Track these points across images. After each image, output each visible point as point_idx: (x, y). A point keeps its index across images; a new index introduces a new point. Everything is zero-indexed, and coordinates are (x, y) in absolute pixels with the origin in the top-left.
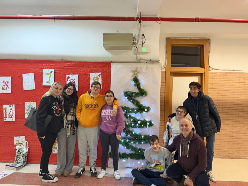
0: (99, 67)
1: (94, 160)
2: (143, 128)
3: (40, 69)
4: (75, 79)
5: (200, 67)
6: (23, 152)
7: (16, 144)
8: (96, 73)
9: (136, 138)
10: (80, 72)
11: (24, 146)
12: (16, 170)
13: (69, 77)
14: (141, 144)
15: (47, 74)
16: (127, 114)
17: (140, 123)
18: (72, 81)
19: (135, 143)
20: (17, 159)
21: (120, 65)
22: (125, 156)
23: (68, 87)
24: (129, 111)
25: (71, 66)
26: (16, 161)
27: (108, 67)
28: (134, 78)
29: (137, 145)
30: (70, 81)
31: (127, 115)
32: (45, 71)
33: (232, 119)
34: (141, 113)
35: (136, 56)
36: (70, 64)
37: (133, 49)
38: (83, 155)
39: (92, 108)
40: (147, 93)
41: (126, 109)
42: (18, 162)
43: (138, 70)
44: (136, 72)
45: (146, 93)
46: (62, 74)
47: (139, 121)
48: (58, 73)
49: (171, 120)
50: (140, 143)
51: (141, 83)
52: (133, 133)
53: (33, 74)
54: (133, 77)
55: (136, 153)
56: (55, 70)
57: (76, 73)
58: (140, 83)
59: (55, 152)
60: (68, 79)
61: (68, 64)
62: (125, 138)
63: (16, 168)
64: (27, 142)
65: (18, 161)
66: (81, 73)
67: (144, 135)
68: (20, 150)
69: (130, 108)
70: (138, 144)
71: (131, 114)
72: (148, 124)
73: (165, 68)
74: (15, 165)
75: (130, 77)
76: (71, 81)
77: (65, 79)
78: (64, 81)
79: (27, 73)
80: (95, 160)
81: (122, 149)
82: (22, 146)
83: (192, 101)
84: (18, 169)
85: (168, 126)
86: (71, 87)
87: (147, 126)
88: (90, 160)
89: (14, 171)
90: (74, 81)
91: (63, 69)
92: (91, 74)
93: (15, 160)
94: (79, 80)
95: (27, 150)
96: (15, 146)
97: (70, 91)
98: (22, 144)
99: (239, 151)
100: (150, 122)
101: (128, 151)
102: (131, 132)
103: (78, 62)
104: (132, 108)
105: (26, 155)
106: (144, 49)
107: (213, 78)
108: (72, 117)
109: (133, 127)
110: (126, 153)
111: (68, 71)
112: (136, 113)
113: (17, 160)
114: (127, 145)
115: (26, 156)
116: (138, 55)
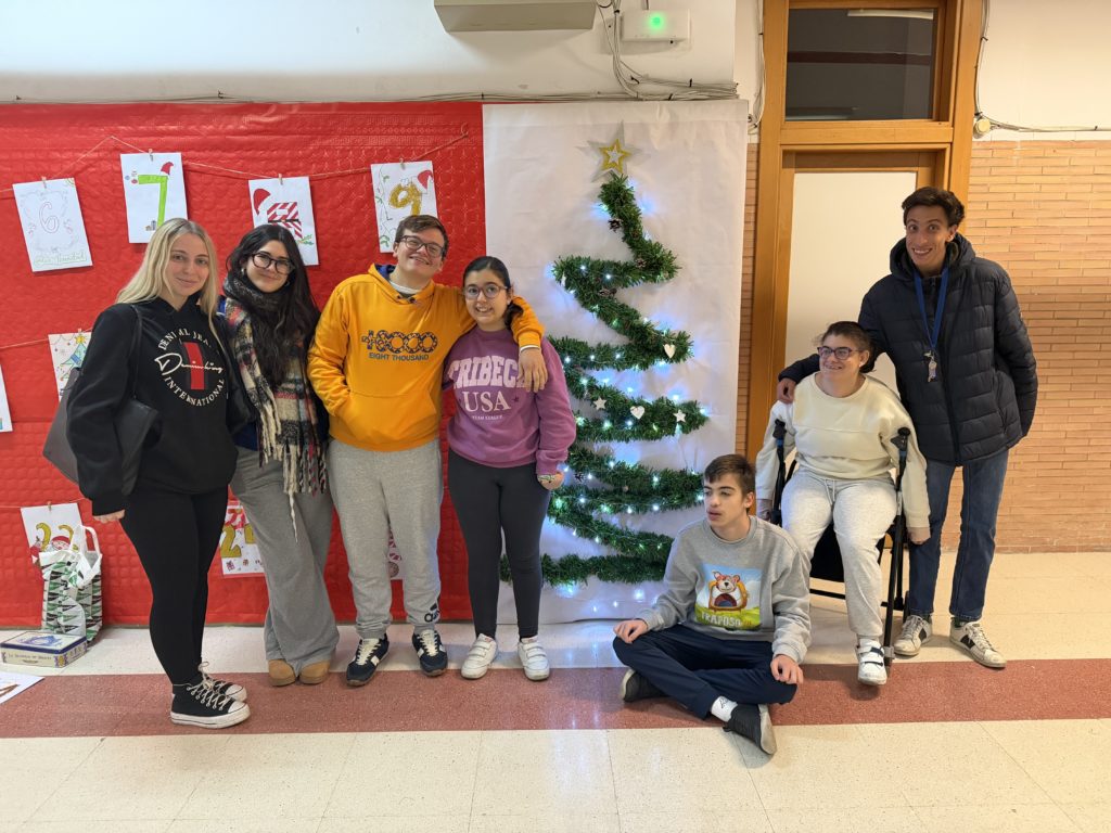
0: (415, 130)
1: (430, 600)
2: (658, 441)
3: (101, 154)
4: (295, 204)
5: (930, 117)
6: (79, 577)
7: (38, 540)
8: (403, 168)
9: (626, 488)
10: (321, 160)
11: (76, 548)
12: (57, 665)
13: (262, 195)
14: (648, 512)
15: (146, 179)
16: (579, 376)
17: (644, 417)
18: (280, 213)
19: (616, 510)
20: (52, 612)
21: (527, 117)
22: (572, 569)
23: (261, 246)
24: (587, 358)
25: (266, 130)
26: (48, 620)
27: (467, 127)
28: (604, 186)
29: (630, 520)
30: (269, 212)
31: (578, 380)
32: (132, 164)
33: (1069, 372)
34: (644, 366)
35: (616, 62)
36: (264, 119)
37: (598, 20)
38: (374, 581)
39: (403, 353)
40: (675, 263)
41: (570, 353)
42: (59, 626)
43: (628, 138)
44: (615, 151)
45: (670, 261)
46: (223, 179)
47: (636, 405)
48: (201, 172)
49: (792, 393)
50: (642, 508)
51: (643, 210)
52: (607, 467)
53: (72, 180)
54: (604, 181)
55: (624, 554)
56: (183, 158)
57: (296, 170)
58: (637, 214)
59: (235, 572)
60: (257, 203)
61: (250, 122)
62: (570, 491)
63: (52, 656)
64: (91, 529)
65: (61, 620)
66: (326, 164)
67: (663, 469)
68: (62, 570)
69: (590, 345)
70: (632, 514)
71: (594, 373)
72: (680, 416)
73: (756, 130)
74: (46, 641)
75: (584, 179)
76: (275, 215)
77: (244, 203)
78: (240, 215)
79: (39, 179)
80: (435, 601)
81: (557, 538)
82: (70, 550)
83: (914, 290)
84: (66, 658)
85: (777, 421)
86: (273, 247)
87: (678, 427)
88: (409, 604)
89: (48, 669)
90: (290, 210)
91: (229, 150)
92: (377, 169)
93: (44, 615)
94: (319, 206)
95: (97, 570)
96: (36, 551)
97: (272, 267)
98: (67, 540)
99: (1088, 519)
100: (690, 408)
101: (589, 549)
102: (598, 463)
103: (304, 107)
104: (599, 345)
105: (94, 592)
106: (657, 21)
107: (990, 175)
108: (298, 407)
109: (609, 436)
110: (575, 558)
111: (253, 159)
112: (620, 366)
113: (56, 616)
114: (581, 521)
115: (94, 597)
116: (625, 53)
